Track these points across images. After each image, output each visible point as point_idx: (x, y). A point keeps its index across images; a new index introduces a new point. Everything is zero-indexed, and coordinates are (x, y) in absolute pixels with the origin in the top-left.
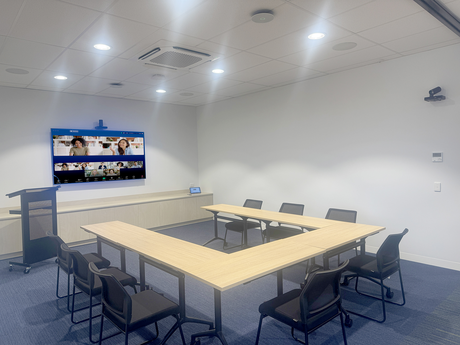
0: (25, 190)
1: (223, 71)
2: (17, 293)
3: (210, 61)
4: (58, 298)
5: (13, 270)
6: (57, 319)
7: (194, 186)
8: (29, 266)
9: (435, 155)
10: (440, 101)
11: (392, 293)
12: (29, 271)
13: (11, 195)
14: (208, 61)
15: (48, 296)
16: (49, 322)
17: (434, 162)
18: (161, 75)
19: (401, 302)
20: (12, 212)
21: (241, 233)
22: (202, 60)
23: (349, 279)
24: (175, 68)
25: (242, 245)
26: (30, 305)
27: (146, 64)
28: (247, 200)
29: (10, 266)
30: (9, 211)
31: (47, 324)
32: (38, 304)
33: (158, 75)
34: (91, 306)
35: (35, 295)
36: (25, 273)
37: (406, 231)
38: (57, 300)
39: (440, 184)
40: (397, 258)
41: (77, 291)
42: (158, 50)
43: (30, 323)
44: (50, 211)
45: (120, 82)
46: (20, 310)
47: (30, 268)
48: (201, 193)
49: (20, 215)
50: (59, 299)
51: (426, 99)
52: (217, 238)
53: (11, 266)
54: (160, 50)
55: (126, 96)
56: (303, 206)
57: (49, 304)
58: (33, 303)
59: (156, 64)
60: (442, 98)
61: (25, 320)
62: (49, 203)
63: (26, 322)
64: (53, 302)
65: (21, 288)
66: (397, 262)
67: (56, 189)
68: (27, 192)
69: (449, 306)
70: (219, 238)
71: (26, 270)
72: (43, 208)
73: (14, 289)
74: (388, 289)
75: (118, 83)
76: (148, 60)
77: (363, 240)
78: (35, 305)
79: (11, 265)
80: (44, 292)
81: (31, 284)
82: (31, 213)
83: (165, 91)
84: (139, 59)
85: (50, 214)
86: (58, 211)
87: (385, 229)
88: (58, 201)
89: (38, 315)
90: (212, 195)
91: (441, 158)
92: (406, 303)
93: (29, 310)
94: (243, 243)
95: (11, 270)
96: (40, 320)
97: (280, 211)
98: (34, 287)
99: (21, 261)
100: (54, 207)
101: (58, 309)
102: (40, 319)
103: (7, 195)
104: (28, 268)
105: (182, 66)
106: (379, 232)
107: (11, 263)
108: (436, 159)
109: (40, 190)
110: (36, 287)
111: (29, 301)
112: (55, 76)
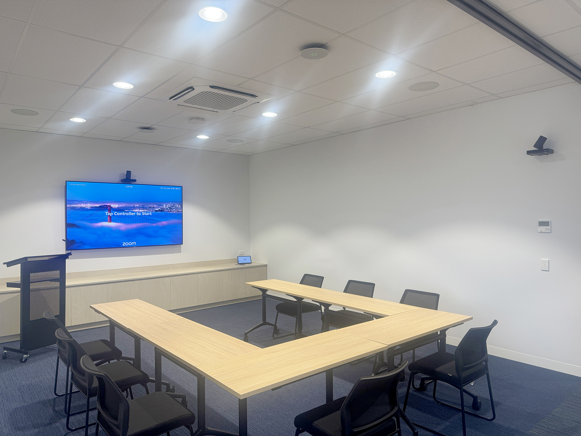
0: (26, 258)
1: (277, 115)
2: (6, 388)
3: (257, 103)
4: (55, 396)
5: (8, 357)
6: (50, 424)
7: (243, 255)
8: (27, 354)
9: (542, 224)
10: (547, 155)
11: (480, 403)
12: (26, 360)
13: (9, 264)
14: (255, 103)
15: (44, 393)
16: (40, 427)
17: (541, 232)
18: (200, 118)
19: (490, 416)
20: (9, 285)
21: (295, 317)
22: (247, 102)
23: (427, 383)
24: (215, 110)
25: (296, 333)
26: (20, 404)
27: (179, 106)
28: (305, 275)
29: (4, 353)
30: (7, 283)
31: (37, 430)
32: (31, 403)
33: (196, 118)
34: (89, 410)
35: (29, 392)
36: (21, 361)
37: (495, 323)
38: (55, 399)
39: (548, 261)
40: (484, 358)
41: (75, 389)
42: (191, 89)
43: (15, 428)
44: (57, 284)
45: (151, 126)
46: (7, 410)
47: (28, 355)
48: (251, 263)
49: (20, 289)
50: (57, 398)
51: (529, 153)
52: (265, 323)
53: (6, 353)
54: (194, 89)
55: (161, 142)
56: (374, 285)
57: (44, 403)
58: (24, 402)
59: (191, 105)
60: (550, 151)
61: (11, 425)
62: (56, 274)
63: (11, 427)
64: (49, 401)
65: (13, 381)
66: (484, 363)
67: (66, 256)
68: (29, 260)
69: (553, 424)
70: (267, 323)
71: (22, 358)
72: (50, 280)
73: (4, 383)
74: (475, 398)
75: (149, 126)
76: (181, 101)
77: (443, 331)
78: (26, 404)
79: (5, 351)
80: (41, 387)
81: (26, 377)
82: (32, 286)
83: (208, 137)
84: (170, 100)
85: (58, 288)
86: (67, 283)
87: (471, 319)
88: (67, 271)
89: (27, 418)
90: (266, 266)
91: (549, 227)
92: (496, 418)
93: (18, 410)
94: (297, 332)
95: (5, 357)
96: (29, 424)
97: (345, 291)
98: (29, 380)
99: (18, 347)
100: (62, 279)
101: (54, 410)
102: (30, 422)
103: (4, 264)
104: (25, 356)
105: (223, 108)
106: (463, 323)
107: (5, 348)
108: (543, 229)
109: (47, 258)
110: (32, 381)
111: (20, 398)
112: (71, 118)
